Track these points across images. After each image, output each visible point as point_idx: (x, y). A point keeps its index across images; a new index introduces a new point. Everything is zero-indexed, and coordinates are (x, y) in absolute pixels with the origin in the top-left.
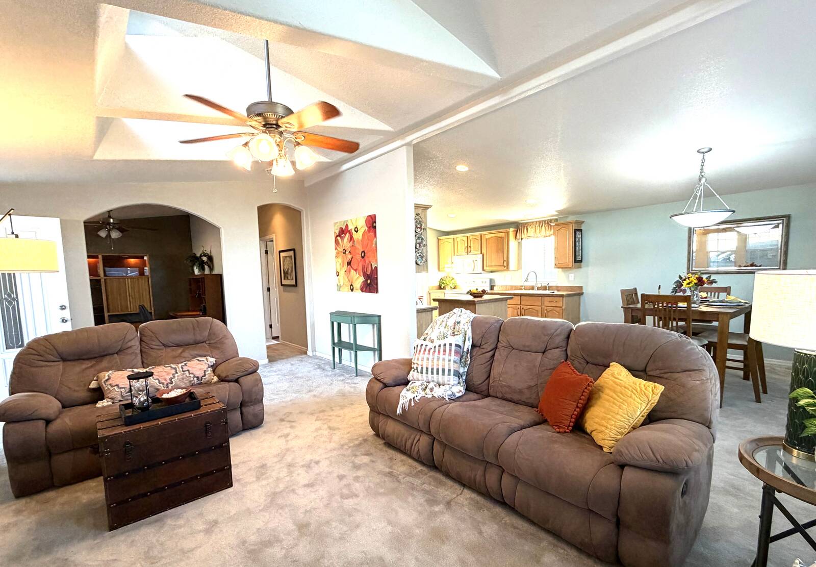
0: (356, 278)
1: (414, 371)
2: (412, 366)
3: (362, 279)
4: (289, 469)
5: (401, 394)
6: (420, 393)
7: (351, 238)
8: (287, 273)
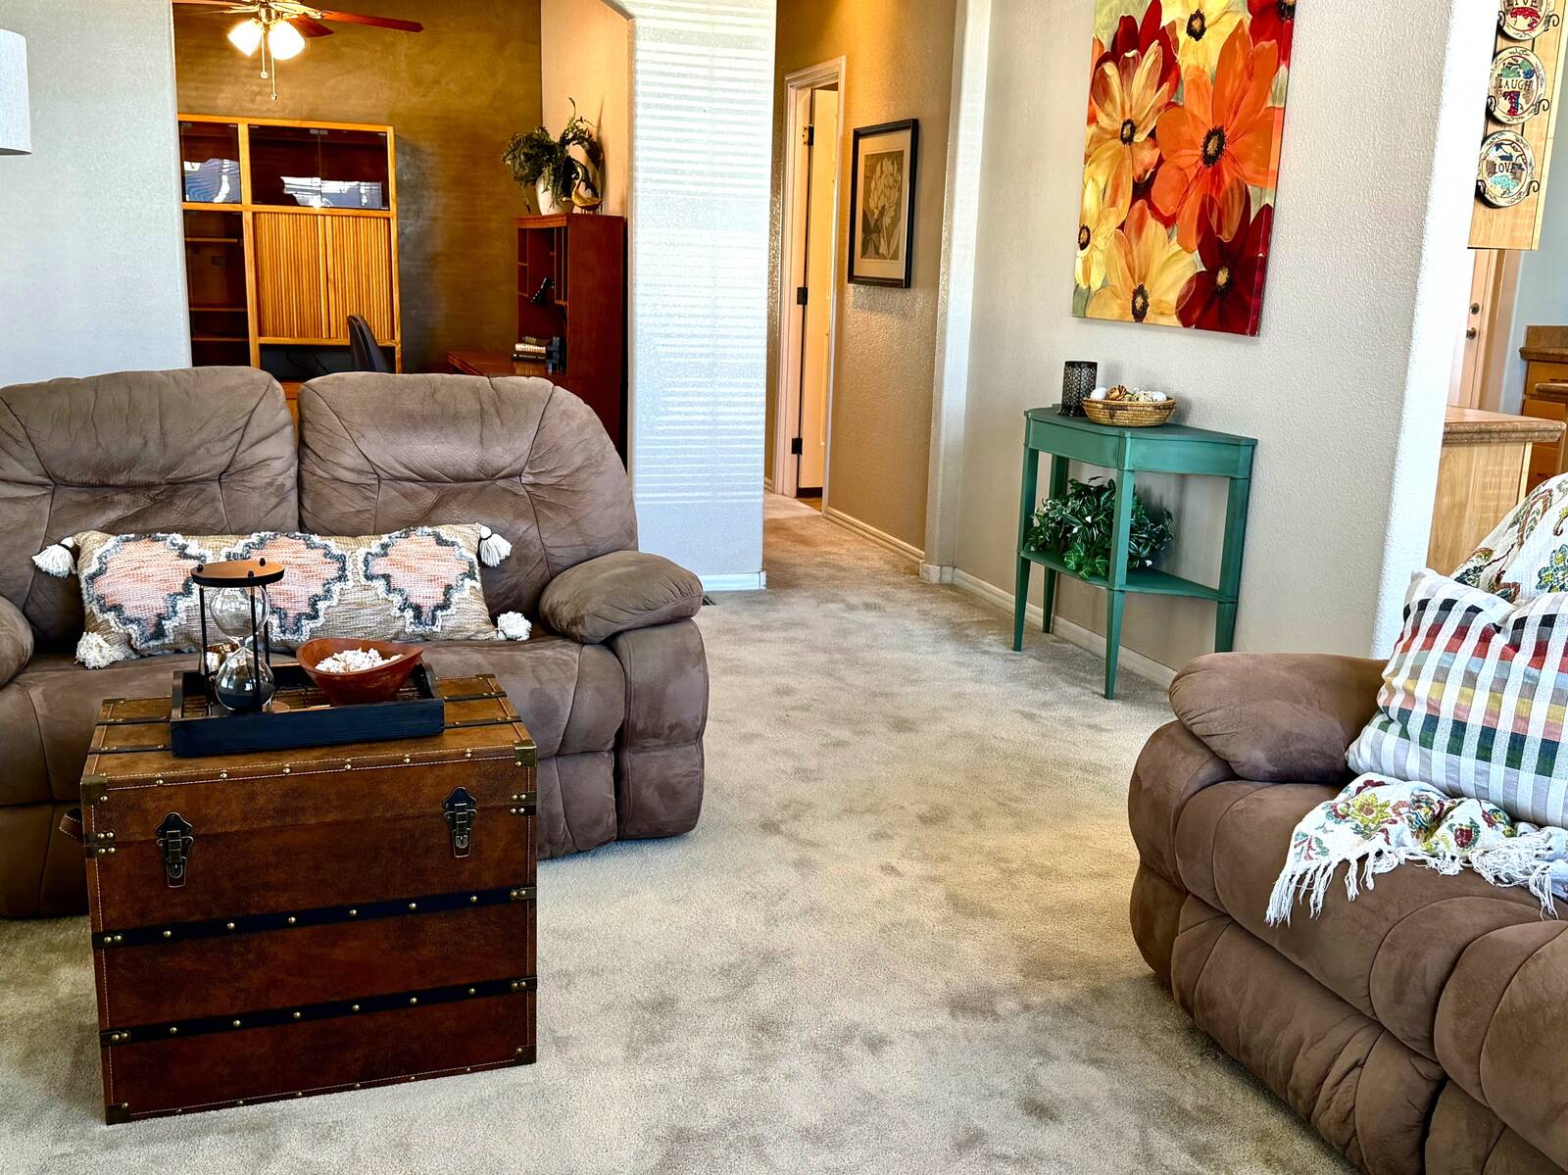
0: (1165, 257)
1: (1384, 726)
2: (1381, 702)
3: (1190, 264)
4: (759, 1044)
5: (1300, 828)
6: (1401, 844)
7: (1169, 69)
8: (878, 230)
